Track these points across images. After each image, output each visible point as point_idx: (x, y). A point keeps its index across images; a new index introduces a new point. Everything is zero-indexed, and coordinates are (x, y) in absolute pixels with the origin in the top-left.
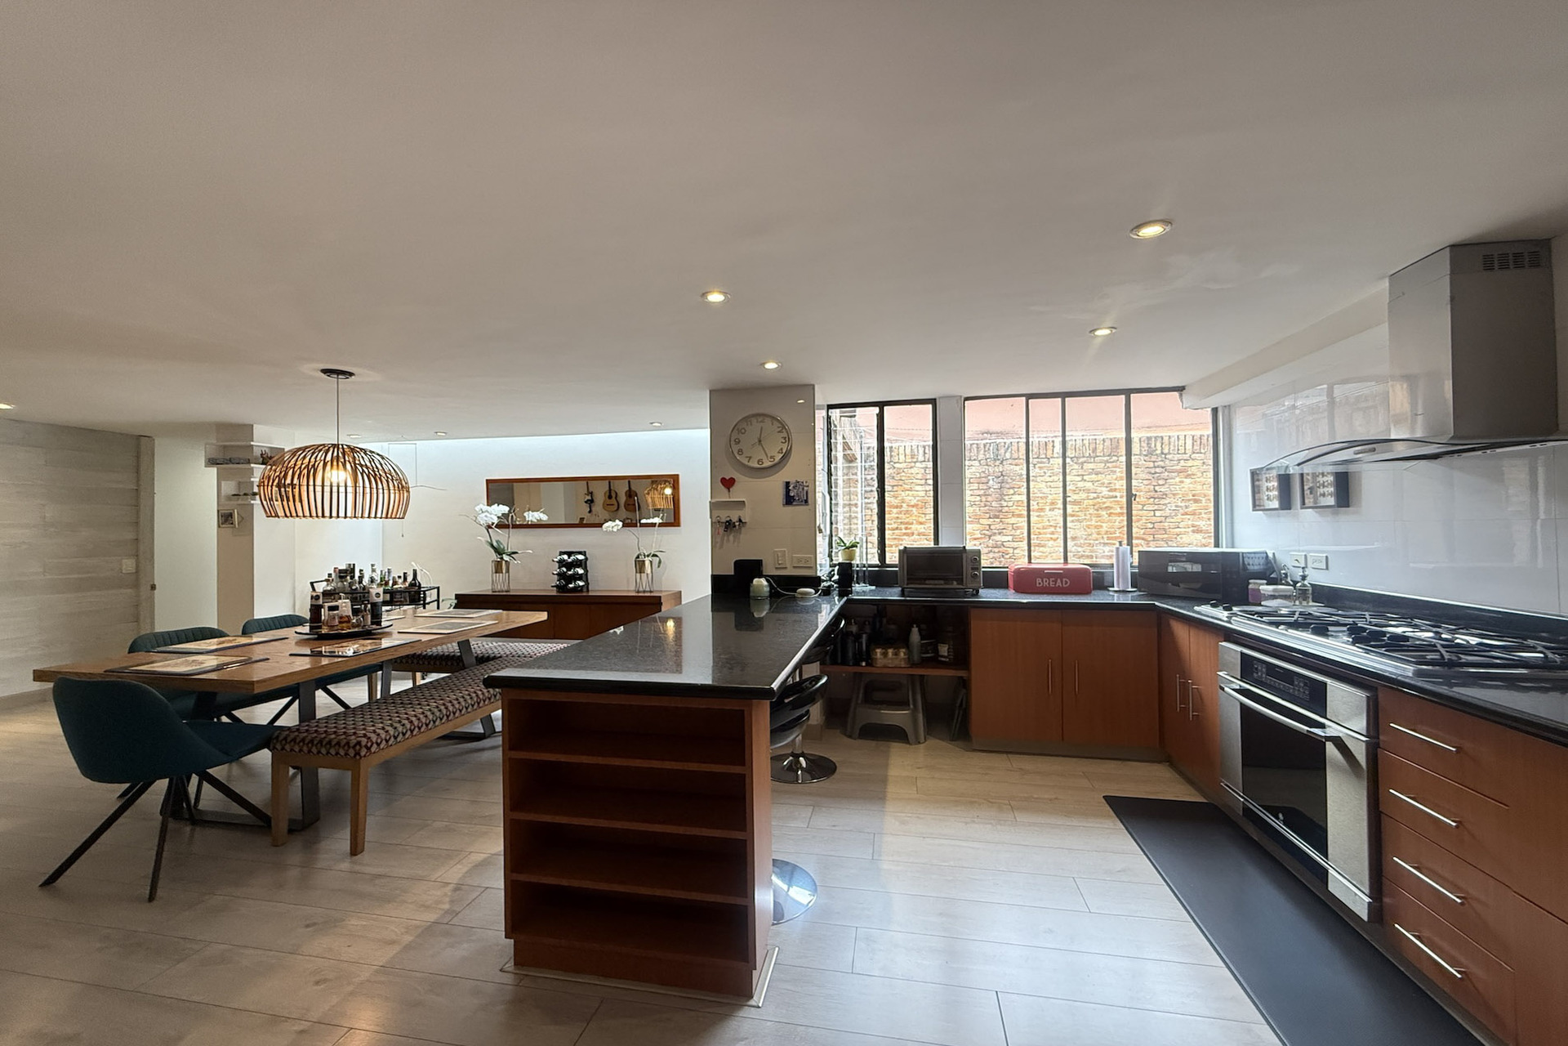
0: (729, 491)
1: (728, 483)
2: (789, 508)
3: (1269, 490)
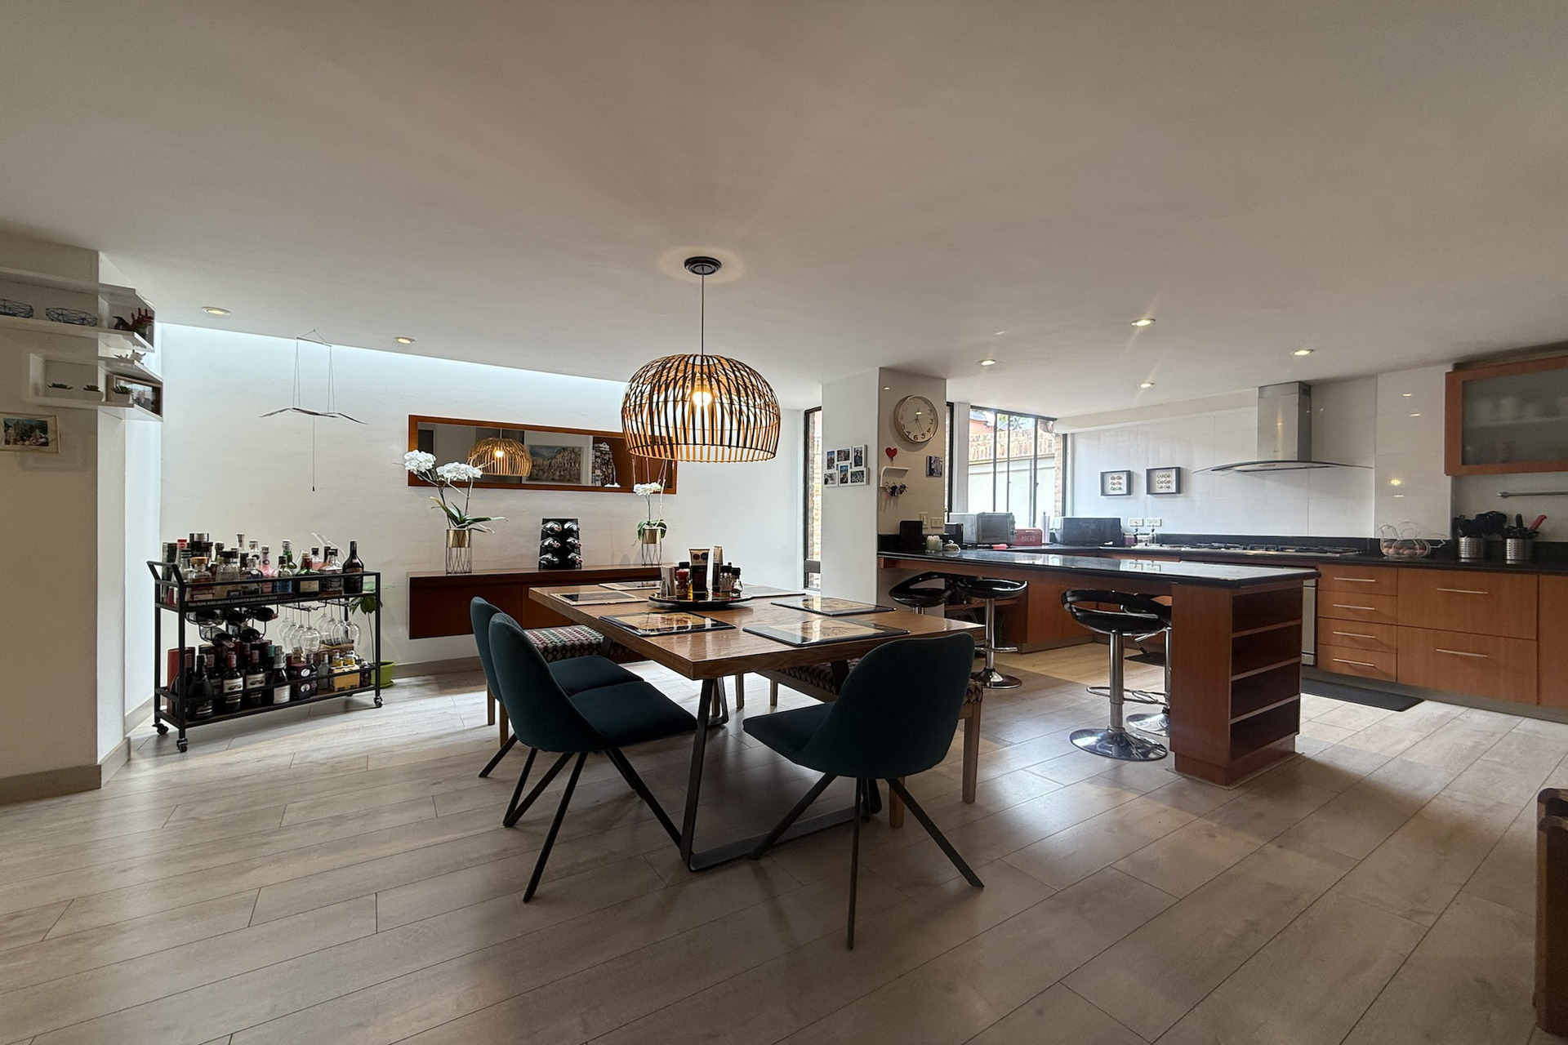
0: (893, 460)
1: (891, 453)
2: (932, 479)
3: (1114, 484)
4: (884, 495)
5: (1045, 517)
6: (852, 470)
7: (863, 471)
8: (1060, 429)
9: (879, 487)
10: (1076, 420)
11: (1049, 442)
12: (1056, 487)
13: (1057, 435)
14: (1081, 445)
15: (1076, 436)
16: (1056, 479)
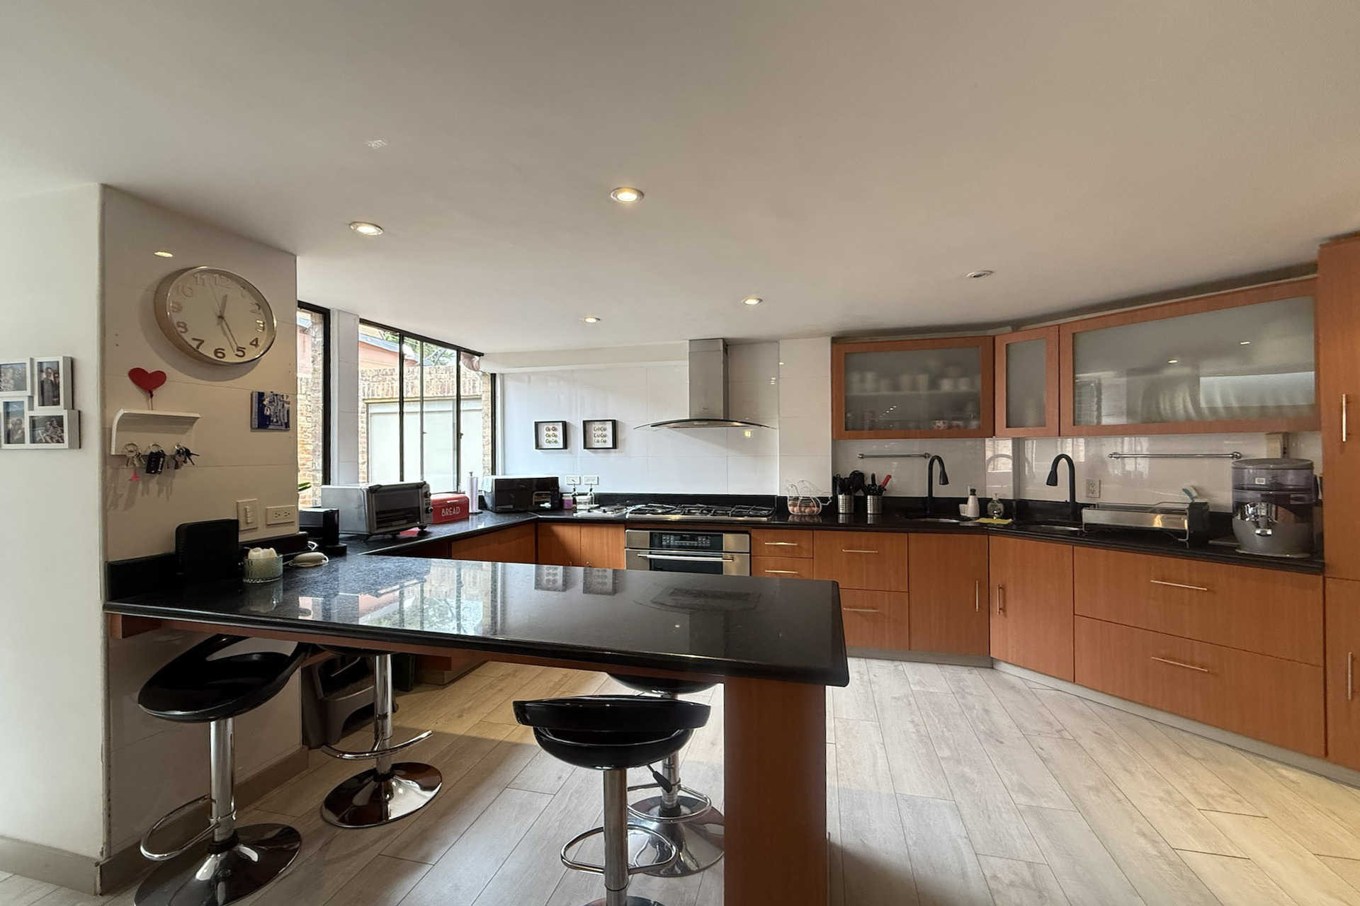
0: (152, 396)
1: (147, 381)
2: (263, 434)
3: (549, 436)
4: (126, 473)
5: (472, 479)
6: (32, 413)
7: (61, 417)
8: (487, 367)
9: (106, 458)
10: (507, 357)
11: (475, 383)
12: (484, 437)
13: (484, 374)
14: (511, 386)
15: (506, 377)
16: (484, 428)
